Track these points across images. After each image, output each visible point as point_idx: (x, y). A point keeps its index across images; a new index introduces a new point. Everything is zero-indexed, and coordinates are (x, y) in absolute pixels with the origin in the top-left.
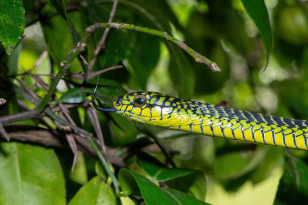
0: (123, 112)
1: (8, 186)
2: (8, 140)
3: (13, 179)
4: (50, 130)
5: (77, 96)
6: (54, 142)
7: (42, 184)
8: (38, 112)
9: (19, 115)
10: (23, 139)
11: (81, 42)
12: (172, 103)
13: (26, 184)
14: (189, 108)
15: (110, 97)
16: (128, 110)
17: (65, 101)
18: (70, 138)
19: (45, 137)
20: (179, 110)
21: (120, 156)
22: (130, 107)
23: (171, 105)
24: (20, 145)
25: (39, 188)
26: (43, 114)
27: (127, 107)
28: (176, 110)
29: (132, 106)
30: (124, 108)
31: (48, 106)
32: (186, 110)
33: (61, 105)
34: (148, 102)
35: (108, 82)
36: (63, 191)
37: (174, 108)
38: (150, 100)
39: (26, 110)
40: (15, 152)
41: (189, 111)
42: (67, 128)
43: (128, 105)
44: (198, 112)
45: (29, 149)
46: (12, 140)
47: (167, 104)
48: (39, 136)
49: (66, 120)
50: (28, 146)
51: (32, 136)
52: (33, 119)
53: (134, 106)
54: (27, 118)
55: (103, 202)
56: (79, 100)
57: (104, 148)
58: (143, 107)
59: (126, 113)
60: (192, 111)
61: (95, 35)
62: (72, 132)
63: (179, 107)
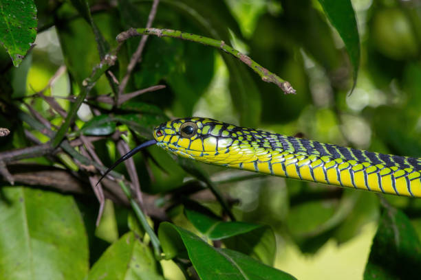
0: (166, 144)
1: (11, 245)
2: (12, 183)
3: (19, 236)
4: (68, 170)
5: (105, 125)
6: (74, 186)
7: (57, 242)
8: (52, 146)
9: (27, 151)
10: (32, 183)
11: (110, 54)
12: (231, 133)
13: (35, 243)
14: (254, 139)
15: (148, 128)
16: (172, 141)
17: (88, 131)
18: (94, 181)
19: (62, 180)
20: (240, 143)
21: (161, 206)
22: (175, 138)
23: (230, 136)
24: (28, 190)
25: (53, 248)
26: (59, 149)
27: (171, 138)
28: (237, 142)
29: (178, 137)
30: (167, 139)
31: (65, 138)
32: (250, 143)
33: (83, 138)
34: (199, 131)
35: (146, 107)
36: (86, 252)
37: (234, 139)
38: (201, 129)
39: (36, 143)
40: (21, 200)
41: (254, 143)
42: (91, 168)
43: (173, 135)
44: (266, 144)
45: (39, 196)
46: (18, 184)
47: (225, 134)
48: (53, 178)
49: (89, 158)
50: (38, 192)
51: (44, 178)
52: (45, 156)
53: (181, 137)
54: (37, 155)
55: (137, 266)
56: (106, 131)
57: (140, 194)
58: (192, 138)
60: (258, 143)
61: (129, 44)
62: (97, 173)
63: (241, 138)
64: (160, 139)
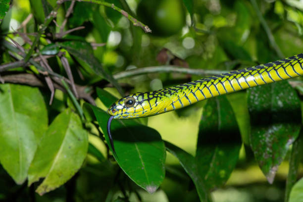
0: (120, 115)
1: (5, 116)
2: (3, 82)
3: (8, 111)
4: (35, 74)
5: (53, 49)
6: (39, 83)
7: (30, 114)
8: (24, 62)
9: (11, 65)
10: (14, 82)
11: (54, 11)
12: (153, 95)
13: (18, 115)
14: (165, 93)
15: (77, 50)
16: (124, 112)
17: (44, 53)
18: (48, 80)
19: (31, 80)
20: (161, 98)
21: (88, 92)
22: (125, 110)
23: (154, 97)
24: (13, 85)
25: (27, 117)
26: (28, 63)
27: (122, 111)
28: (159, 98)
29: (126, 108)
30: (120, 112)
31: (31, 57)
32: (165, 95)
33: (41, 56)
34: (137, 101)
35: (77, 38)
36: (46, 119)
37: (157, 97)
38: (137, 99)
39: (17, 60)
40: (9, 91)
41: (167, 95)
42: (46, 73)
43: (122, 109)
45: (19, 88)
46: (6, 82)
47: (151, 96)
48: (26, 79)
49: (45, 67)
50: (19, 86)
51: (20, 78)
52: (22, 66)
53: (127, 108)
54: (17, 66)
55: (73, 127)
56: (54, 52)
57: (74, 86)
58: (135, 106)
59: (123, 115)
60: (169, 93)
61: (65, 4)
62: (50, 76)
63: (159, 95)
64: (116, 113)
